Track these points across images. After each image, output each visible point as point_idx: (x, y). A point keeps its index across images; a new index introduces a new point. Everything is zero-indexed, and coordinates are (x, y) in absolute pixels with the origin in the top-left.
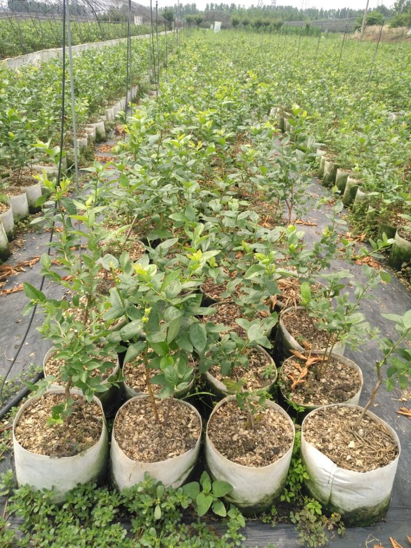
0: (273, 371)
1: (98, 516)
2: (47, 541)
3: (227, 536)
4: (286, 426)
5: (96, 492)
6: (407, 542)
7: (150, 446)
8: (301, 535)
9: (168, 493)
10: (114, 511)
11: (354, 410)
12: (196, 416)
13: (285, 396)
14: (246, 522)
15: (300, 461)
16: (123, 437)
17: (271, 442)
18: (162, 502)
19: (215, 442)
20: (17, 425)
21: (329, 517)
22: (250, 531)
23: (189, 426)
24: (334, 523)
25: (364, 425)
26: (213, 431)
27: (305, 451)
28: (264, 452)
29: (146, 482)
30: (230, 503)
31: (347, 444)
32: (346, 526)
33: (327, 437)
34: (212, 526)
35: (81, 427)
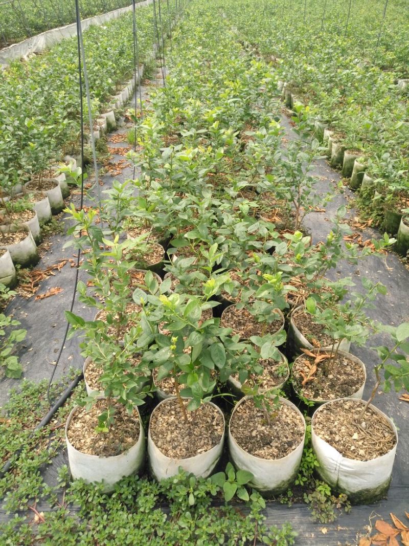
0: (286, 369)
1: (142, 503)
2: (101, 526)
3: (251, 516)
4: (298, 421)
5: (139, 482)
6: (405, 517)
7: (182, 444)
8: (313, 513)
9: (199, 482)
10: (155, 499)
11: (358, 404)
12: (219, 414)
13: (297, 392)
14: (266, 503)
15: (311, 450)
16: (158, 437)
17: (285, 436)
18: (194, 490)
19: (237, 438)
20: (68, 429)
21: (337, 497)
22: (270, 511)
23: (214, 423)
24: (342, 502)
25: (366, 417)
26: (235, 427)
27: (315, 442)
28: (279, 445)
29: (180, 475)
30: (252, 488)
31: (351, 436)
32: (353, 504)
33: (334, 429)
34: (238, 508)
35: (122, 429)
